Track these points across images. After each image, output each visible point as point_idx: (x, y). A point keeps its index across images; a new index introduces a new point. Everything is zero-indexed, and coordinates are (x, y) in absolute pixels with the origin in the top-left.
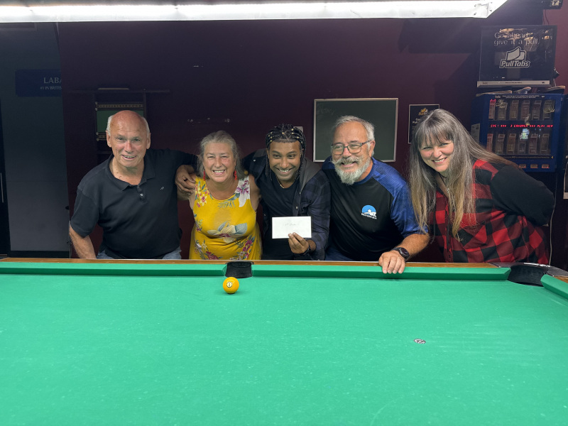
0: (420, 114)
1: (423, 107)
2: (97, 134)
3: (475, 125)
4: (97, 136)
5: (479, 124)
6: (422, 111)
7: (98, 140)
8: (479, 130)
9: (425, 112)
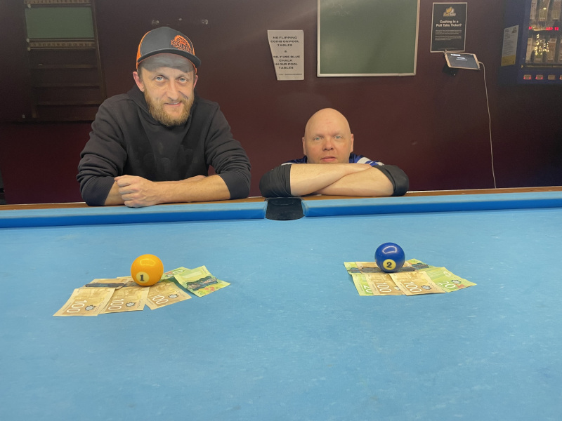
0: (445, 15)
1: (448, 6)
2: (28, 40)
3: (511, 29)
4: (27, 44)
5: (517, 27)
6: (448, 11)
7: (29, 49)
8: (516, 34)
9: (451, 12)
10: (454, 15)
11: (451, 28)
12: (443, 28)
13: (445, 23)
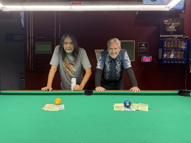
0: (142, 46)
5: (161, 49)
9: (143, 45)
10: (145, 46)
11: (144, 49)
12: (141, 49)
13: (142, 48)
